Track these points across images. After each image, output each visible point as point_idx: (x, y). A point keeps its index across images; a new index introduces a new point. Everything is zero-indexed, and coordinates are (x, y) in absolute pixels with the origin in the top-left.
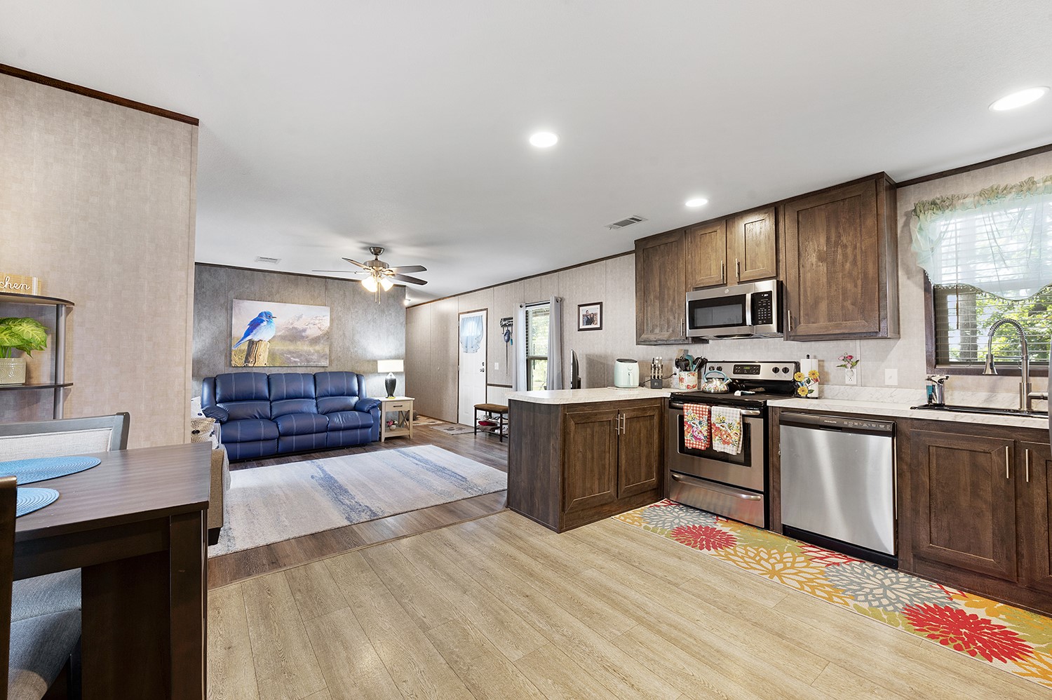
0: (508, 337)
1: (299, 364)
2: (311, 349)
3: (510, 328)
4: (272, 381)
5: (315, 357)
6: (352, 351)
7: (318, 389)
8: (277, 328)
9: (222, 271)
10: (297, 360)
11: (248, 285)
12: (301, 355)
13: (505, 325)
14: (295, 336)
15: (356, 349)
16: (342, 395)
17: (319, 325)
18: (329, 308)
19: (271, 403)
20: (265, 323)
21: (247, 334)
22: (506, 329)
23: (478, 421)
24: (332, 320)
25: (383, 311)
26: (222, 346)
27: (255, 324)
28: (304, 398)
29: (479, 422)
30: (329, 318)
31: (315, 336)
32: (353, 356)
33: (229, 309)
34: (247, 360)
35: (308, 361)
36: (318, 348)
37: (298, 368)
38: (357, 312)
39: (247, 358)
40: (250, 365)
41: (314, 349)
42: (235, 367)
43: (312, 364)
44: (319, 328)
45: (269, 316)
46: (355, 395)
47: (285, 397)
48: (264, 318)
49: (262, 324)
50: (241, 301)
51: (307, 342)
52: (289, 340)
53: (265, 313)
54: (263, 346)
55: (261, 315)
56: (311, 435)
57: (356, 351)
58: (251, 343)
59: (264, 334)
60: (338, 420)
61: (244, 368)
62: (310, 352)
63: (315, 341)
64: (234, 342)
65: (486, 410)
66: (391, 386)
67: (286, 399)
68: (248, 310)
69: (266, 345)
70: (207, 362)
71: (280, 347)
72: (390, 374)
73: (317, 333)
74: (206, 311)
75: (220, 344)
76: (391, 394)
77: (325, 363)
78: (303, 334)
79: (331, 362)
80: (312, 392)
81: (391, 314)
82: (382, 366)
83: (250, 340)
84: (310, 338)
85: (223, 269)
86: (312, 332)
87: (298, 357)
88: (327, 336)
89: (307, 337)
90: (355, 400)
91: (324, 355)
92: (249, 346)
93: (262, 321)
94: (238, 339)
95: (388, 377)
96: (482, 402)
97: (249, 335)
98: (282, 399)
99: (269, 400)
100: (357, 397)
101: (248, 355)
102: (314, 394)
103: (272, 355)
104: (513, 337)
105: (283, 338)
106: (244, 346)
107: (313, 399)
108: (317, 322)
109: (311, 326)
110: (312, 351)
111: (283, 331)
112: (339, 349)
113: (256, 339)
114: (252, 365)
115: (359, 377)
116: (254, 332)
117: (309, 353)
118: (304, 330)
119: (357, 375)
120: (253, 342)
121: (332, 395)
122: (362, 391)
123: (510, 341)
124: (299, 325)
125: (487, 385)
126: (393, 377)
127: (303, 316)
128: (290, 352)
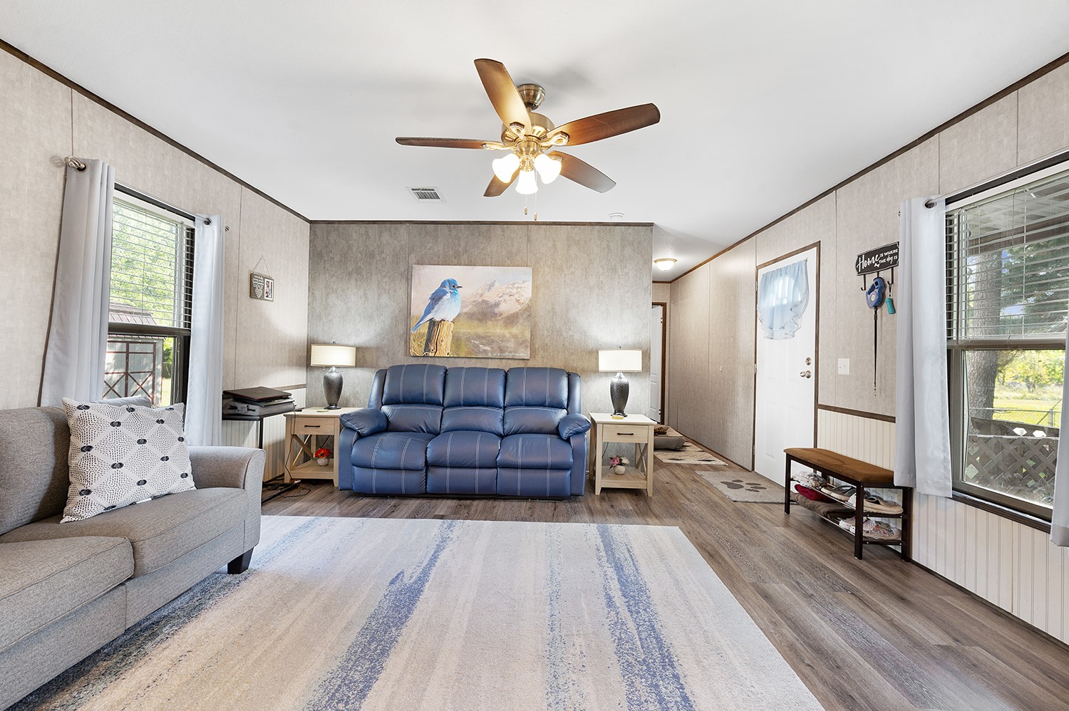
0: (881, 296)
1: (490, 355)
2: (506, 333)
3: (885, 274)
4: (449, 377)
5: (511, 345)
6: (565, 334)
7: (508, 393)
8: (463, 302)
9: (403, 228)
10: (487, 348)
11: (431, 245)
12: (493, 341)
13: (871, 269)
14: (484, 313)
15: (570, 333)
16: (543, 405)
17: (517, 296)
18: (529, 270)
19: (443, 410)
20: (448, 295)
21: (428, 312)
22: (871, 278)
23: (793, 484)
24: (535, 288)
25: (614, 270)
26: (401, 329)
27: (436, 298)
28: (487, 406)
29: (797, 487)
30: (530, 284)
31: (512, 312)
32: (567, 344)
33: (408, 278)
34: (427, 348)
35: (502, 351)
36: (515, 330)
37: (490, 360)
38: (572, 273)
39: (427, 345)
40: (431, 354)
41: (510, 333)
42: (413, 356)
43: (507, 355)
44: (518, 301)
45: (453, 285)
46: (561, 407)
47: (462, 403)
48: (447, 289)
49: (445, 298)
50: (421, 267)
51: (501, 322)
52: (478, 319)
53: (449, 281)
54: (445, 328)
55: (443, 285)
56: (473, 470)
57: (571, 336)
58: (433, 323)
59: (448, 311)
60: (516, 451)
61: (426, 359)
62: (504, 336)
63: (511, 320)
64: (413, 324)
65: (816, 467)
66: (620, 395)
67: (465, 405)
68: (430, 277)
69: (449, 327)
70: (386, 350)
71: (467, 329)
72: (618, 375)
73: (516, 308)
74: (386, 282)
75: (400, 326)
76: (619, 410)
77: (524, 354)
78: (496, 310)
79: (533, 352)
80: (498, 398)
81: (627, 274)
82: (606, 361)
83: (431, 320)
84: (504, 315)
85: (404, 226)
86: (508, 307)
87: (489, 344)
88: (528, 312)
89: (501, 315)
90: (562, 413)
91: (524, 342)
92: (429, 329)
93: (445, 293)
94: (417, 319)
95: (616, 380)
96: (804, 442)
97: (430, 313)
98: (459, 405)
99: (443, 405)
100: (565, 411)
101: (429, 341)
102: (502, 401)
103: (457, 341)
104: (899, 293)
105: (471, 316)
106: (424, 329)
107: (501, 408)
108: (514, 291)
109: (507, 297)
110: (508, 335)
111: (470, 306)
112: (546, 333)
113: (437, 319)
114: (433, 355)
115: (571, 377)
116: (436, 309)
117: (503, 338)
118: (497, 305)
119: (569, 375)
120: (434, 322)
121: (527, 405)
122: (574, 400)
123: (886, 306)
124: (491, 297)
125: (818, 406)
126: (625, 380)
127: (496, 284)
128: (479, 337)
